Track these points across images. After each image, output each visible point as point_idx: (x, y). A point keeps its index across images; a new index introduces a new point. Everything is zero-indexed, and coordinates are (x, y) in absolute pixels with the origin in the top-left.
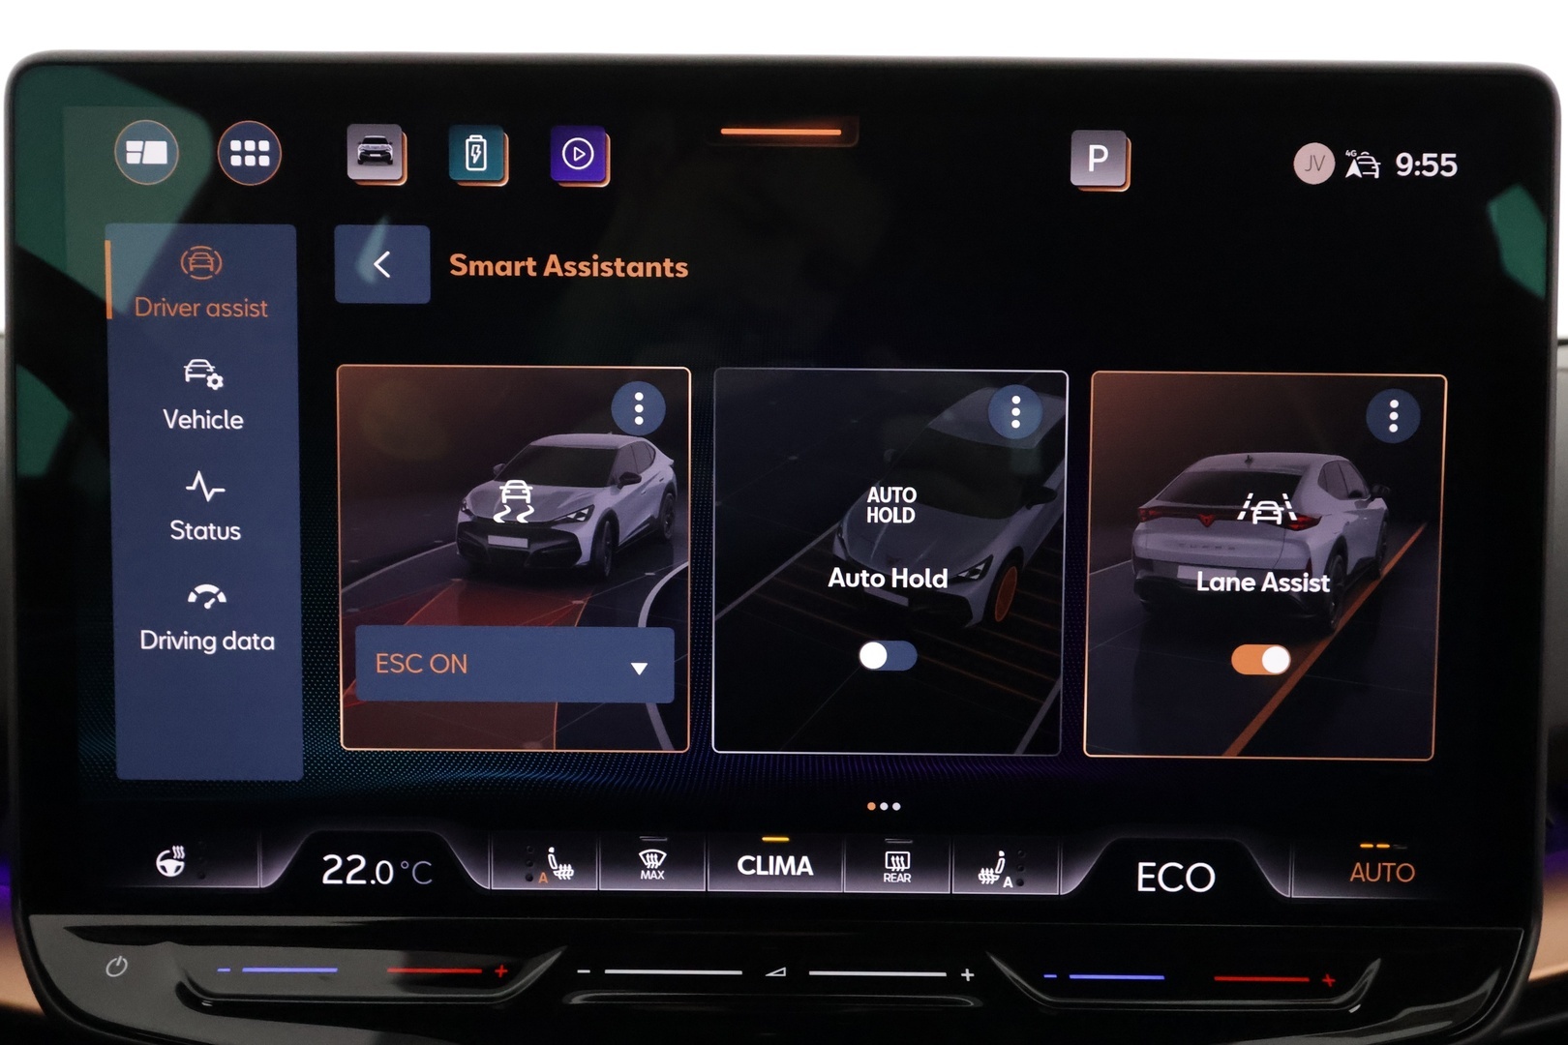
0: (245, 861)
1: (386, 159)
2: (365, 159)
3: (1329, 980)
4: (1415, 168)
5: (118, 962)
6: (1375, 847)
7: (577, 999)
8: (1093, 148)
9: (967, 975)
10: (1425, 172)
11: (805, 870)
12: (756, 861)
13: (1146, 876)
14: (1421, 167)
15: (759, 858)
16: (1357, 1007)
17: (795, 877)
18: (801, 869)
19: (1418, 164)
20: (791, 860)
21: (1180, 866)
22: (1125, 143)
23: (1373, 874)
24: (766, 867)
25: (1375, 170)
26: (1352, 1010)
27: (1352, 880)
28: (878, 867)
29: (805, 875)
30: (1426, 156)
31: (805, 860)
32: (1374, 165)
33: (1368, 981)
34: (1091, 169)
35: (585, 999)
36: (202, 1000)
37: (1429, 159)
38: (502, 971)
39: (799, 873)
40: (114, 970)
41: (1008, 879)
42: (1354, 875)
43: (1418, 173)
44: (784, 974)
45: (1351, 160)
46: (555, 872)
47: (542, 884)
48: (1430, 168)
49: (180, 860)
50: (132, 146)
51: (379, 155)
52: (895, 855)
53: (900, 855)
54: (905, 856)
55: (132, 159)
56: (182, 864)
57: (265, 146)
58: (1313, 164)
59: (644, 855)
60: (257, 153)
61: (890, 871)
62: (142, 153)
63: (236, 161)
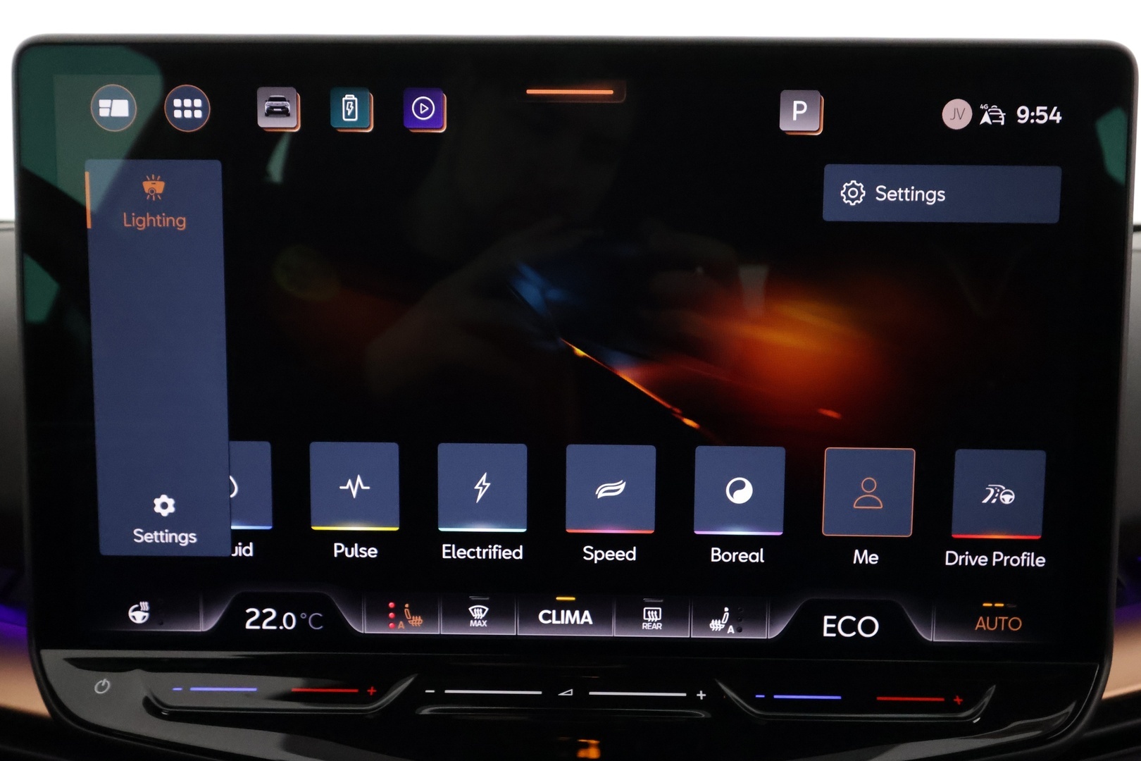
0: (192, 613)
1: (285, 113)
2: (270, 113)
3: (958, 700)
4: (1030, 118)
5: (104, 683)
6: (993, 604)
7: (426, 711)
8: (796, 103)
9: (701, 695)
10: (1038, 121)
11: (586, 620)
12: (551, 614)
13: (829, 626)
14: (1035, 117)
15: (554, 612)
16: (978, 719)
17: (580, 625)
18: (584, 620)
19: (1033, 114)
20: (577, 613)
21: (854, 619)
22: (819, 99)
23: (992, 625)
24: (558, 618)
25: (1001, 119)
26: (975, 721)
27: (976, 629)
28: (638, 618)
29: (586, 623)
30: (1039, 108)
31: (587, 613)
32: (1000, 115)
33: (987, 700)
34: (795, 118)
35: (431, 711)
36: (162, 710)
37: (1041, 111)
38: (372, 691)
39: (582, 623)
40: (101, 688)
41: (731, 627)
42: (978, 626)
43: (1032, 121)
44: (571, 694)
45: (984, 111)
46: (409, 621)
47: (400, 629)
48: (1042, 118)
49: (146, 612)
50: (104, 103)
51: (280, 110)
52: (651, 610)
53: (654, 610)
54: (658, 611)
55: (104, 113)
56: (147, 614)
57: (198, 103)
58: (956, 114)
59: (473, 610)
60: (193, 109)
61: (647, 621)
62: (111, 108)
63: (177, 114)
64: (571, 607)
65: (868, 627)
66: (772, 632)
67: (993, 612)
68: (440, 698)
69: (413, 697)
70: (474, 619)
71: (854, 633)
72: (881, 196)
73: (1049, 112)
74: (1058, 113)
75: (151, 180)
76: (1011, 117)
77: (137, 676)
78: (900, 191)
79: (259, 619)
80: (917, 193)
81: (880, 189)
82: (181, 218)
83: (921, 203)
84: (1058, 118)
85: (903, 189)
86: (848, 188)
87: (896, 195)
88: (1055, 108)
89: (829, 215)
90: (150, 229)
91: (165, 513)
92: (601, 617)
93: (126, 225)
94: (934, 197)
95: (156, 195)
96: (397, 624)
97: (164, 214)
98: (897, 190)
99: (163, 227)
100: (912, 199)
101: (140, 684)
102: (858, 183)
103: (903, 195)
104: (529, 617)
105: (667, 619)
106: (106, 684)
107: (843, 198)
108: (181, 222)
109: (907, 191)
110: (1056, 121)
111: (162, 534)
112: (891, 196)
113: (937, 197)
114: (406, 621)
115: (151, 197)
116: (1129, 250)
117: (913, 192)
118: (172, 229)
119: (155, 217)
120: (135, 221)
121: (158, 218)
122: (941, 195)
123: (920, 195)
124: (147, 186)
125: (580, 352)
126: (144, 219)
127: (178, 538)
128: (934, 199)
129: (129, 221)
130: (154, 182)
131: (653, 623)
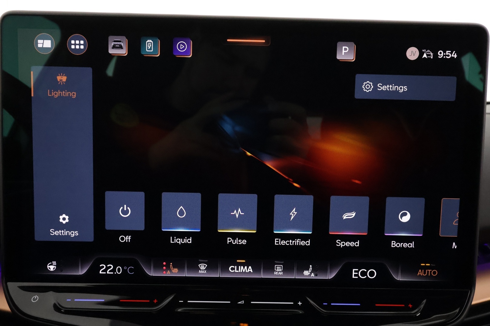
0: (75, 266)
1: (121, 47)
2: (114, 47)
3: (410, 306)
4: (444, 56)
5: (36, 297)
6: (425, 265)
7: (179, 310)
8: (344, 47)
9: (300, 303)
10: (447, 57)
11: (250, 271)
12: (235, 268)
13: (355, 273)
14: (446, 55)
15: (236, 267)
16: (419, 314)
17: (247, 272)
18: (249, 270)
19: (445, 54)
20: (246, 267)
21: (366, 271)
22: (354, 46)
23: (425, 273)
24: (238, 269)
25: (431, 56)
26: (417, 315)
27: (418, 275)
28: (272, 270)
29: (250, 272)
30: (447, 52)
31: (250, 267)
32: (431, 54)
33: (422, 306)
34: (343, 54)
35: (182, 310)
36: (61, 309)
37: (448, 53)
38: (155, 301)
39: (248, 272)
40: (34, 299)
41: (313, 274)
42: (419, 274)
43: (444, 57)
44: (243, 303)
45: (424, 52)
46: (172, 271)
47: (168, 274)
48: (448, 56)
49: (55, 266)
50: (40, 41)
51: (119, 46)
52: (278, 266)
53: (279, 266)
54: (281, 267)
55: (40, 46)
56: (55, 267)
57: (82, 42)
58: (412, 54)
59: (200, 266)
60: (80, 45)
61: (276, 271)
62: (43, 44)
63: (73, 47)
64: (243, 265)
65: (372, 274)
66: (331, 276)
67: (425, 268)
68: (186, 304)
69: (174, 304)
70: (200, 270)
71: (366, 277)
72: (380, 88)
73: (451, 53)
74: (456, 54)
75: (61, 75)
76: (436, 55)
77: (51, 294)
78: (388, 86)
79: (106, 269)
80: (395, 87)
81: (379, 85)
82: (74, 92)
83: (397, 92)
84: (455, 56)
85: (389, 85)
86: (366, 84)
87: (386, 88)
88: (454, 52)
89: (357, 96)
90: (60, 97)
91: (64, 222)
92: (256, 269)
93: (49, 95)
94: (402, 89)
95: (63, 82)
96: (166, 272)
97: (66, 91)
98: (386, 86)
99: (65, 97)
100: (393, 90)
101: (52, 298)
102: (370, 82)
103: (389, 88)
104: (225, 269)
105: (285, 270)
106: (37, 297)
107: (363, 89)
108: (74, 94)
109: (391, 86)
110: (454, 57)
111: (63, 231)
112: (384, 88)
113: (404, 89)
114: (171, 271)
115: (61, 83)
116: (485, 113)
117: (393, 86)
118: (70, 97)
119: (62, 92)
120: (53, 94)
121: (64, 92)
122: (405, 88)
123: (396, 88)
124: (59, 78)
125: (249, 154)
126: (57, 93)
127: (70, 233)
128: (402, 90)
129: (51, 94)
130: (62, 76)
131: (279, 272)
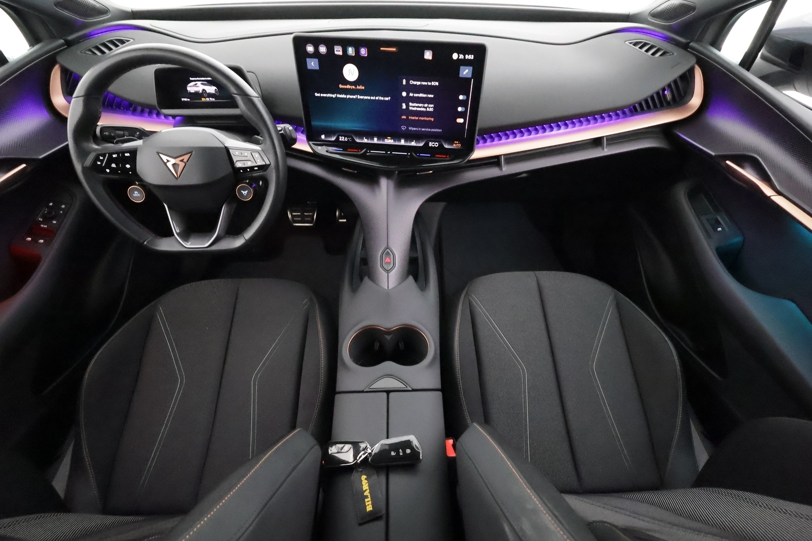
0: (330, 136)
2: (337, 51)
3: (446, 157)
4: (468, 57)
8: (427, 53)
9: (409, 154)
13: (430, 144)
20: (391, 140)
22: (431, 52)
23: (456, 145)
24: (388, 141)
28: (400, 142)
29: (392, 142)
32: (463, 57)
34: (427, 56)
35: (369, 154)
36: (330, 152)
38: (360, 150)
40: (320, 148)
41: (415, 144)
42: (454, 145)
44: (389, 153)
45: (460, 56)
46: (365, 140)
47: (363, 141)
52: (402, 140)
54: (404, 140)
55: (308, 49)
56: (324, 137)
57: (324, 48)
58: (455, 56)
65: (436, 145)
66: (421, 144)
67: (456, 143)
68: (370, 152)
69: (366, 152)
70: (375, 140)
71: (434, 145)
73: (471, 56)
76: (465, 57)
77: (324, 146)
79: (342, 139)
92: (394, 141)
101: (325, 148)
104: (384, 140)
105: (405, 142)
110: (472, 58)
131: (403, 142)
